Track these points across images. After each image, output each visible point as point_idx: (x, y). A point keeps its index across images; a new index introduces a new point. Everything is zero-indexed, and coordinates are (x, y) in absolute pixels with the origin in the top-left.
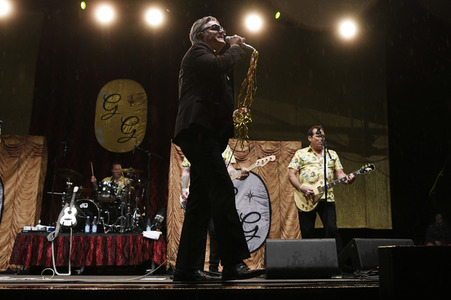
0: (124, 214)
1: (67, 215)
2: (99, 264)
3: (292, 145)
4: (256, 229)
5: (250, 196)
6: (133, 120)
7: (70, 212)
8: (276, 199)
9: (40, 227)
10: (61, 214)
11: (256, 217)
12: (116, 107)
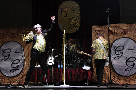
0: (74, 60)
1: (50, 61)
4: (134, 64)
5: (130, 49)
6: (75, 19)
7: (51, 59)
9: (39, 66)
10: (48, 60)
11: (133, 59)
12: (67, 13)
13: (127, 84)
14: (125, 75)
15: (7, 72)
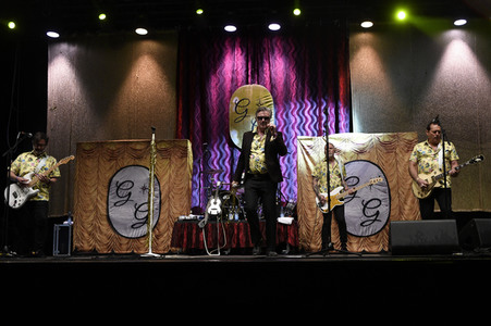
1: (213, 206)
2: (243, 246)
3: (409, 136)
4: (378, 213)
7: (215, 203)
8: (395, 187)
9: (192, 216)
10: (208, 205)
11: (376, 203)
12: (246, 110)
13: (364, 252)
14: (360, 234)
15: (126, 229)
